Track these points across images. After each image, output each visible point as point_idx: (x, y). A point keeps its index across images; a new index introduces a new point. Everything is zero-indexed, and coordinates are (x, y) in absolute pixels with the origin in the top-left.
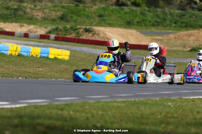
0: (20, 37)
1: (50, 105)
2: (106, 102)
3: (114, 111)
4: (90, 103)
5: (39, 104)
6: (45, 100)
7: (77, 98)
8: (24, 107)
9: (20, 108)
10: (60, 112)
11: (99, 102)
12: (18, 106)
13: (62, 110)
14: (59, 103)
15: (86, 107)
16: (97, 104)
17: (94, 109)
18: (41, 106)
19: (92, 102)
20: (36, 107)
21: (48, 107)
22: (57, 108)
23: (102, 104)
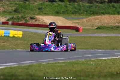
1: (19, 66)
2: (53, 63)
3: (58, 69)
4: (43, 64)
5: (13, 66)
7: (34, 61)
8: (4, 68)
10: (26, 71)
11: (48, 64)
13: (27, 69)
14: (25, 65)
15: (42, 67)
16: (48, 65)
17: (47, 68)
18: (14, 67)
19: (44, 63)
20: (11, 68)
21: (19, 68)
22: (24, 68)
23: (51, 65)
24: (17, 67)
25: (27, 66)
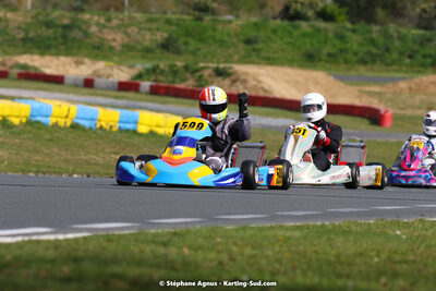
0: (76, 86)
1: (140, 233)
2: (260, 229)
3: (277, 249)
4: (227, 230)
5: (116, 233)
6: (130, 224)
7: (199, 219)
8: (84, 238)
9: (76, 240)
10: (162, 250)
11: (244, 228)
12: (70, 236)
13: (165, 244)
14: (160, 231)
15: (219, 240)
16: (241, 233)
17: (235, 244)
18: (121, 237)
19: (230, 227)
20: (109, 239)
21: (136, 238)
22: (155, 240)
23: (252, 232)
24: (130, 234)
25: (168, 233)
